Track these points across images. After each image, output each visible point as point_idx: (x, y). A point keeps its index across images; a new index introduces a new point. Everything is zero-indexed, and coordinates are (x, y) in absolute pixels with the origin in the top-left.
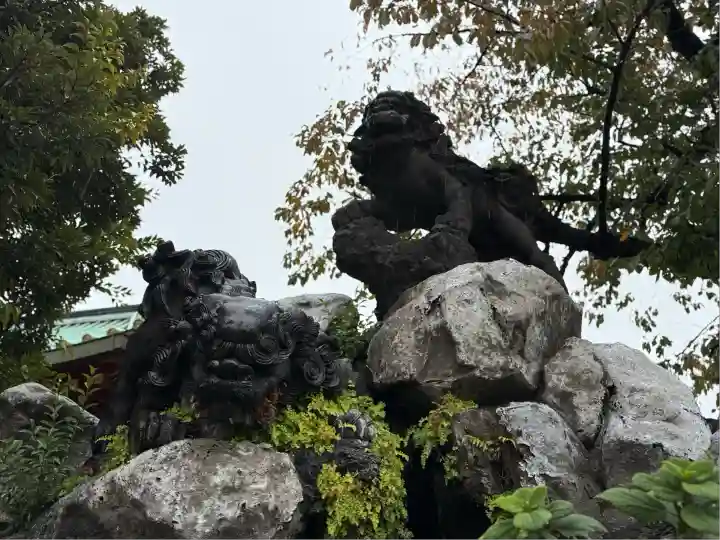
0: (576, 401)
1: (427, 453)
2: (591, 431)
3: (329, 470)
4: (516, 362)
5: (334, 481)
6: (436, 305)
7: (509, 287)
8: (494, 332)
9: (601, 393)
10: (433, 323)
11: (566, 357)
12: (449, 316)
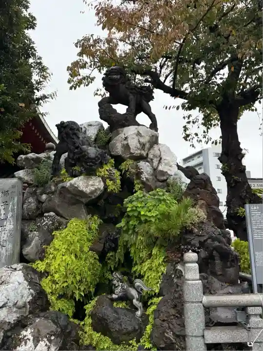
0: (154, 161)
1: (123, 172)
2: (155, 167)
3: (108, 181)
4: (143, 152)
5: (109, 182)
6: (126, 138)
7: (143, 134)
8: (138, 145)
9: (159, 159)
10: (125, 142)
11: (153, 150)
12: (129, 142)
